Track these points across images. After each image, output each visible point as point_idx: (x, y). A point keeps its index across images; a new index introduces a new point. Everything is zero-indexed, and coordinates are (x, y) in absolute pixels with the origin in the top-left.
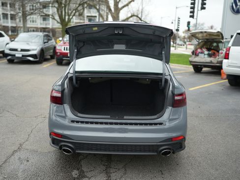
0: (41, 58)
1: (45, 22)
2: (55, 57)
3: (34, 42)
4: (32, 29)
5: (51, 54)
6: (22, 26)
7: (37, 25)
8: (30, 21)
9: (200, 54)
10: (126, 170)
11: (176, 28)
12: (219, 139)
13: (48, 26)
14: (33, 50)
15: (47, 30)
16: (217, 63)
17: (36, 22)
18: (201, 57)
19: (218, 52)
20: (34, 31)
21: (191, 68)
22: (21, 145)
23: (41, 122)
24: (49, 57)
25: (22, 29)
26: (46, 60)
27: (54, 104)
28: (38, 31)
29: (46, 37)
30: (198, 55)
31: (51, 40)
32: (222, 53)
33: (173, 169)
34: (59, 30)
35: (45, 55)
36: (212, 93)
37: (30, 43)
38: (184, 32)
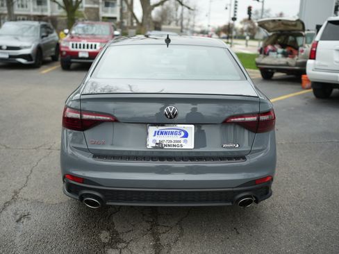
0: (39, 59)
1: (40, 7)
2: (60, 59)
3: (27, 36)
4: (21, 18)
5: (53, 54)
6: (6, 12)
7: (29, 11)
8: (19, 6)
9: (271, 53)
10: (182, 229)
11: (232, 16)
12: (313, 177)
13: (45, 14)
14: (26, 47)
15: (44, 18)
16: (296, 66)
17: (27, 7)
18: (273, 57)
19: (297, 49)
20: (23, 20)
21: (257, 73)
22: (16, 193)
23: (45, 157)
24: (50, 58)
25: (6, 17)
26: (46, 63)
27: (69, 130)
28: (31, 20)
29: (44, 29)
30: (268, 55)
31: (52, 33)
32: (302, 51)
33: (252, 225)
34: (62, 18)
35: (44, 54)
36: (292, 108)
37: (20, 38)
38: (241, 23)
